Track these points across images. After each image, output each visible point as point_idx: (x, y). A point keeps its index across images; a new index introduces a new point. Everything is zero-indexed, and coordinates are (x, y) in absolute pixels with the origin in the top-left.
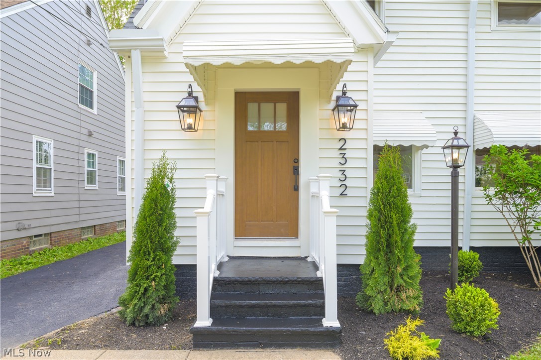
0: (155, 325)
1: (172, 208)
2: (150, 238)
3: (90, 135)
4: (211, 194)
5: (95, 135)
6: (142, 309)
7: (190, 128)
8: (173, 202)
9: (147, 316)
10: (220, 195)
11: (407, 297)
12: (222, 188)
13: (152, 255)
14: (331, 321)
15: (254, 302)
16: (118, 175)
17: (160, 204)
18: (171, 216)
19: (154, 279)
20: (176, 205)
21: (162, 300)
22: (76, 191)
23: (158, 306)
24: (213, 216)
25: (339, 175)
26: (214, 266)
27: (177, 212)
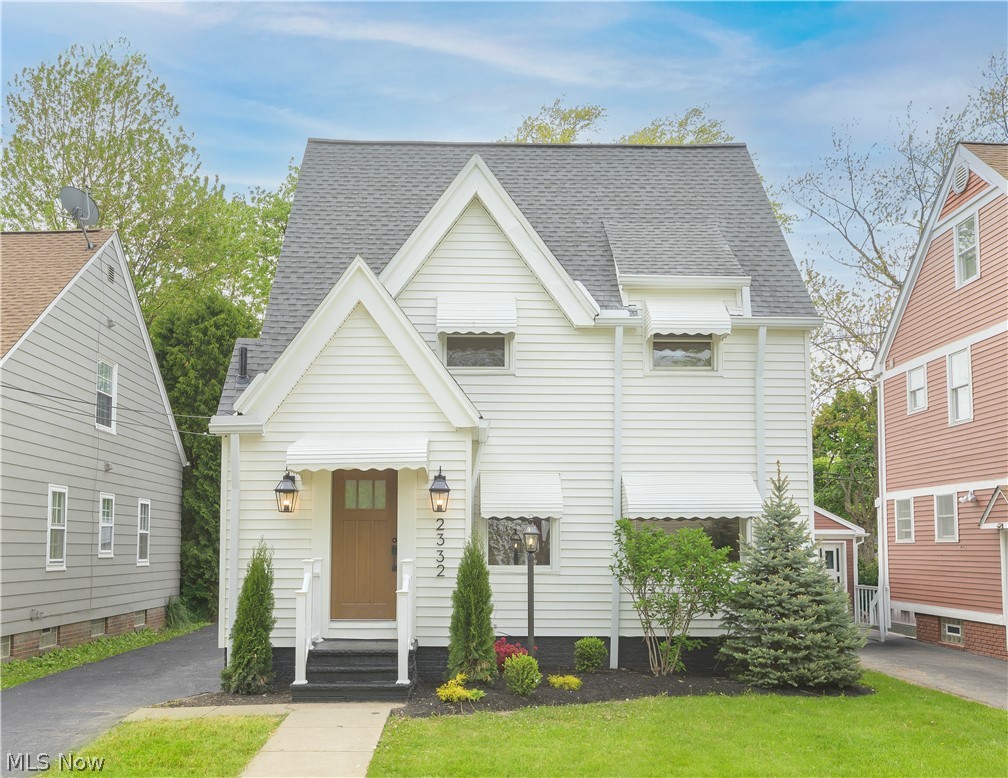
0: (255, 694)
1: (270, 589)
2: (253, 616)
3: (107, 470)
4: (307, 577)
5: (115, 469)
6: (245, 678)
7: (287, 509)
8: (271, 584)
9: (249, 685)
10: (315, 577)
11: (482, 670)
12: (317, 570)
13: (254, 631)
14: (403, 679)
15: (342, 668)
16: (140, 531)
17: (261, 586)
18: (270, 597)
19: (256, 652)
20: (274, 586)
21: (262, 673)
22: (87, 561)
23: (258, 676)
24: (309, 595)
25: (437, 555)
26: (309, 641)
27: (275, 593)
